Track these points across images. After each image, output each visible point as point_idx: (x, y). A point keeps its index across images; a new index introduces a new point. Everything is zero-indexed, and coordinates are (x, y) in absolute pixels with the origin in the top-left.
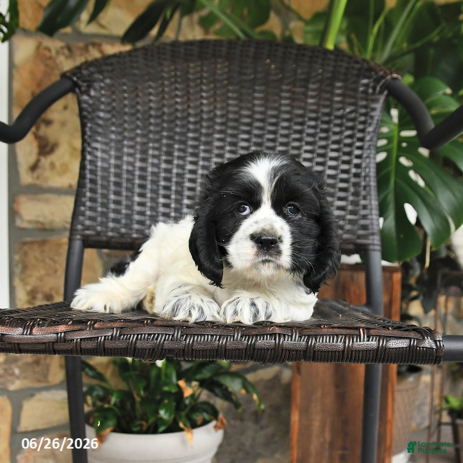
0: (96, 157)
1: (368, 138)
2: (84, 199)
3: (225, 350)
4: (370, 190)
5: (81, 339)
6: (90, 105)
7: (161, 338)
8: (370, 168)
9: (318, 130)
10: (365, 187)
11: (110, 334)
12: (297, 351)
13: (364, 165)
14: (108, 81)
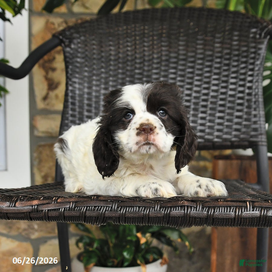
0: (75, 87)
1: (257, 68)
2: (67, 116)
3: (149, 218)
4: (259, 104)
5: (48, 210)
6: (71, 54)
7: (103, 209)
8: (258, 89)
9: (222, 65)
10: (255, 102)
11: (68, 206)
12: (200, 218)
13: (254, 87)
14: (82, 38)
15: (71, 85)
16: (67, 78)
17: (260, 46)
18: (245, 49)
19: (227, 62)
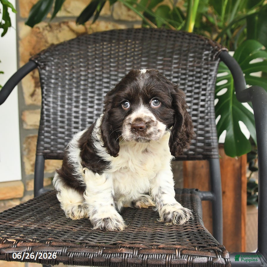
0: (50, 107)
6: (46, 76)
8: (210, 107)
10: (208, 120)
12: (136, 264)
13: (206, 105)
14: (56, 60)
15: (46, 105)
16: (43, 97)
17: (212, 68)
18: (199, 70)
19: (183, 82)
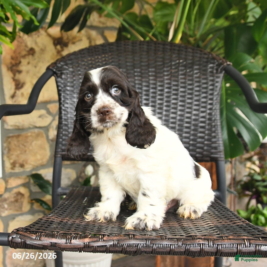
0: (67, 112)
1: (215, 99)
2: (61, 135)
4: (217, 127)
5: (97, 246)
6: (62, 83)
7: (140, 246)
8: (217, 115)
9: (186, 94)
10: (214, 126)
11: (112, 243)
12: (212, 252)
13: (213, 113)
14: (70, 69)
17: (217, 80)
18: (204, 81)
19: (190, 92)
